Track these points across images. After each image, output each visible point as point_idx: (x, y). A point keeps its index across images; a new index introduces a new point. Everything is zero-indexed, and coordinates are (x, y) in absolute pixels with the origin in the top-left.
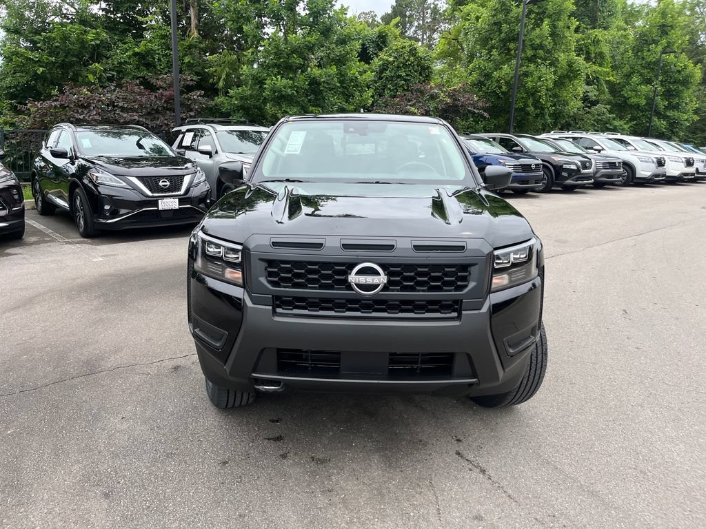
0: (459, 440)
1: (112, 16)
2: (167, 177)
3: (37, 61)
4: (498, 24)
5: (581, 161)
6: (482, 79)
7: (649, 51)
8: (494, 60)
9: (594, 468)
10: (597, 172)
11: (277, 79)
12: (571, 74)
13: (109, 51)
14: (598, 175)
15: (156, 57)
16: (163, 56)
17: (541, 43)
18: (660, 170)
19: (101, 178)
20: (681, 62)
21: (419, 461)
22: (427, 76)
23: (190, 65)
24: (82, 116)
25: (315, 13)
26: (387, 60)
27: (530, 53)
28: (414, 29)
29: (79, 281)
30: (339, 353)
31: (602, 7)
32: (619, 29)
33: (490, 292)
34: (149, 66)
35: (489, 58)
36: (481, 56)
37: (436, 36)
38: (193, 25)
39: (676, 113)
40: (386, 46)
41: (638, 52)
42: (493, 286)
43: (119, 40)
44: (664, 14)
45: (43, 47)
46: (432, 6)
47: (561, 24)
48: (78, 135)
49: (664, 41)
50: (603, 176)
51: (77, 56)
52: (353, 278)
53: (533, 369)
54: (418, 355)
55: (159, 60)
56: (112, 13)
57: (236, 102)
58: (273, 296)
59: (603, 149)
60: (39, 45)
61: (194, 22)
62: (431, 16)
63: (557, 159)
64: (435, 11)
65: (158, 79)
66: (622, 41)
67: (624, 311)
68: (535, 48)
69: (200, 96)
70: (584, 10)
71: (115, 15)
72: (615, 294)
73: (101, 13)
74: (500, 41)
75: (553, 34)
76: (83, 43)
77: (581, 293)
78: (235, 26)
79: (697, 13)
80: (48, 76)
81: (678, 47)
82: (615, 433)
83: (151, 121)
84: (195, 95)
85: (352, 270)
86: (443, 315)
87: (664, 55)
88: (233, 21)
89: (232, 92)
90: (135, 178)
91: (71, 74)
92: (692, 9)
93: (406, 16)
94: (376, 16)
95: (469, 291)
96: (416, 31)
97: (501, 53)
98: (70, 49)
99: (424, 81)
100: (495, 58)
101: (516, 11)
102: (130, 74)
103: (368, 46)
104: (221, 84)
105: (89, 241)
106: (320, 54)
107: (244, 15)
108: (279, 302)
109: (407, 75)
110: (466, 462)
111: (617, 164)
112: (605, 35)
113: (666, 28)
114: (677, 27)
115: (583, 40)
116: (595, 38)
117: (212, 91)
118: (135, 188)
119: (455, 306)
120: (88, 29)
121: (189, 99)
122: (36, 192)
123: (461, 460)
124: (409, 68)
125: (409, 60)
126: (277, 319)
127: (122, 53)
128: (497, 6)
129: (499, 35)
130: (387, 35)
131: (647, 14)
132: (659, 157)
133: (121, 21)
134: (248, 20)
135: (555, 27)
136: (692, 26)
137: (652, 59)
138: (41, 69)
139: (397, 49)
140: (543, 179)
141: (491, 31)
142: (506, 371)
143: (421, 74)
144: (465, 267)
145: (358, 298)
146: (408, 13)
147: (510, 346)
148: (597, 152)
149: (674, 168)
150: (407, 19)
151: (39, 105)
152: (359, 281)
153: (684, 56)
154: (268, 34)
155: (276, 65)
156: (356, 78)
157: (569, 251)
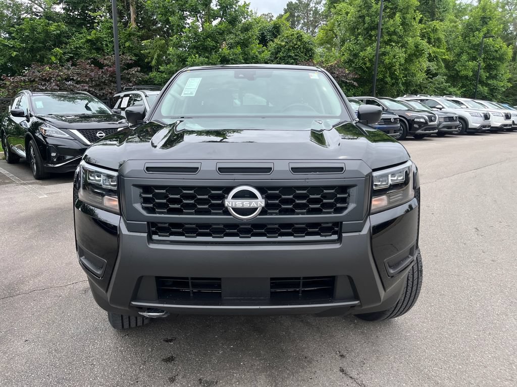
0: (342, 356)
1: (72, 14)
2: (103, 130)
3: (12, 47)
4: (363, 17)
5: (428, 116)
6: (351, 58)
7: (474, 36)
8: (360, 44)
9: (473, 382)
10: (440, 124)
11: (196, 57)
12: (417, 52)
13: (68, 39)
14: (440, 127)
15: (104, 43)
16: (110, 42)
17: (394, 30)
18: (486, 122)
19: (49, 131)
20: (498, 44)
21: (304, 380)
22: (310, 56)
23: (130, 49)
24: (45, 87)
25: (224, 7)
26: (280, 45)
27: (386, 38)
28: (301, 25)
29: (22, 214)
30: (220, 279)
31: (438, 5)
32: (451, 21)
33: (369, 213)
34: (99, 50)
35: (356, 42)
36: (350, 41)
37: (316, 30)
38: (132, 19)
39: (495, 81)
40: (279, 35)
41: (465, 38)
42: (373, 208)
43: (76, 31)
44: (484, 9)
45: (16, 37)
46: (314, 9)
47: (409, 16)
48: (33, 98)
49: (485, 29)
50: (444, 127)
51: (43, 43)
52: (230, 202)
53: (410, 285)
54: (299, 278)
55: (107, 45)
56: (71, 11)
57: (165, 76)
58: (148, 223)
59: (443, 108)
60: (13, 35)
61: (133, 16)
62: (313, 16)
63: (410, 114)
64: (316, 12)
65: (105, 59)
66: (453, 30)
67: (476, 228)
68: (390, 34)
69: (138, 71)
70: (425, 7)
71: (73, 13)
72: (466, 215)
73: (63, 11)
74: (364, 29)
75: (403, 24)
76: (47, 33)
77: (438, 215)
78: (164, 18)
79: (506, 10)
80: (21, 58)
81: (495, 33)
82: (487, 342)
83: (99, 91)
84: (134, 70)
85: (228, 194)
86: (323, 238)
87: (485, 39)
88: (162, 15)
89: (162, 68)
90: (76, 131)
91: (38, 56)
92: (503, 7)
93: (294, 16)
94: (273, 16)
95: (349, 212)
96: (302, 27)
97: (365, 39)
98: (38, 38)
99: (308, 60)
100: (361, 42)
101: (375, 7)
102: (84, 56)
103: (266, 34)
104: (153, 63)
105: (40, 182)
106: (231, 41)
107: (170, 10)
108: (154, 228)
109: (296, 56)
110: (350, 381)
111: (455, 118)
112: (441, 25)
113: (486, 20)
114: (493, 19)
115: (425, 29)
116: (434, 27)
117: (147, 68)
118: (76, 139)
119: (336, 228)
120: (51, 22)
121: (128, 74)
122: (5, 146)
123: (345, 378)
124: (297, 50)
125: (296, 44)
126: (152, 246)
127: (78, 40)
128: (361, 4)
129: (363, 25)
130: (280, 26)
131: (471, 11)
132: (485, 112)
133: (79, 17)
134: (173, 13)
135: (404, 18)
136: (504, 19)
137: (476, 42)
138: (15, 53)
139: (287, 36)
140: (400, 130)
141: (358, 23)
142: (387, 291)
143: (306, 55)
144: (344, 189)
145: (235, 222)
146: (296, 14)
147: (390, 267)
148: (439, 110)
149: (497, 121)
150: (295, 19)
151: (11, 79)
152: (236, 205)
153: (499, 39)
154: (189, 24)
155: (195, 47)
156: (257, 56)
157: (425, 182)
